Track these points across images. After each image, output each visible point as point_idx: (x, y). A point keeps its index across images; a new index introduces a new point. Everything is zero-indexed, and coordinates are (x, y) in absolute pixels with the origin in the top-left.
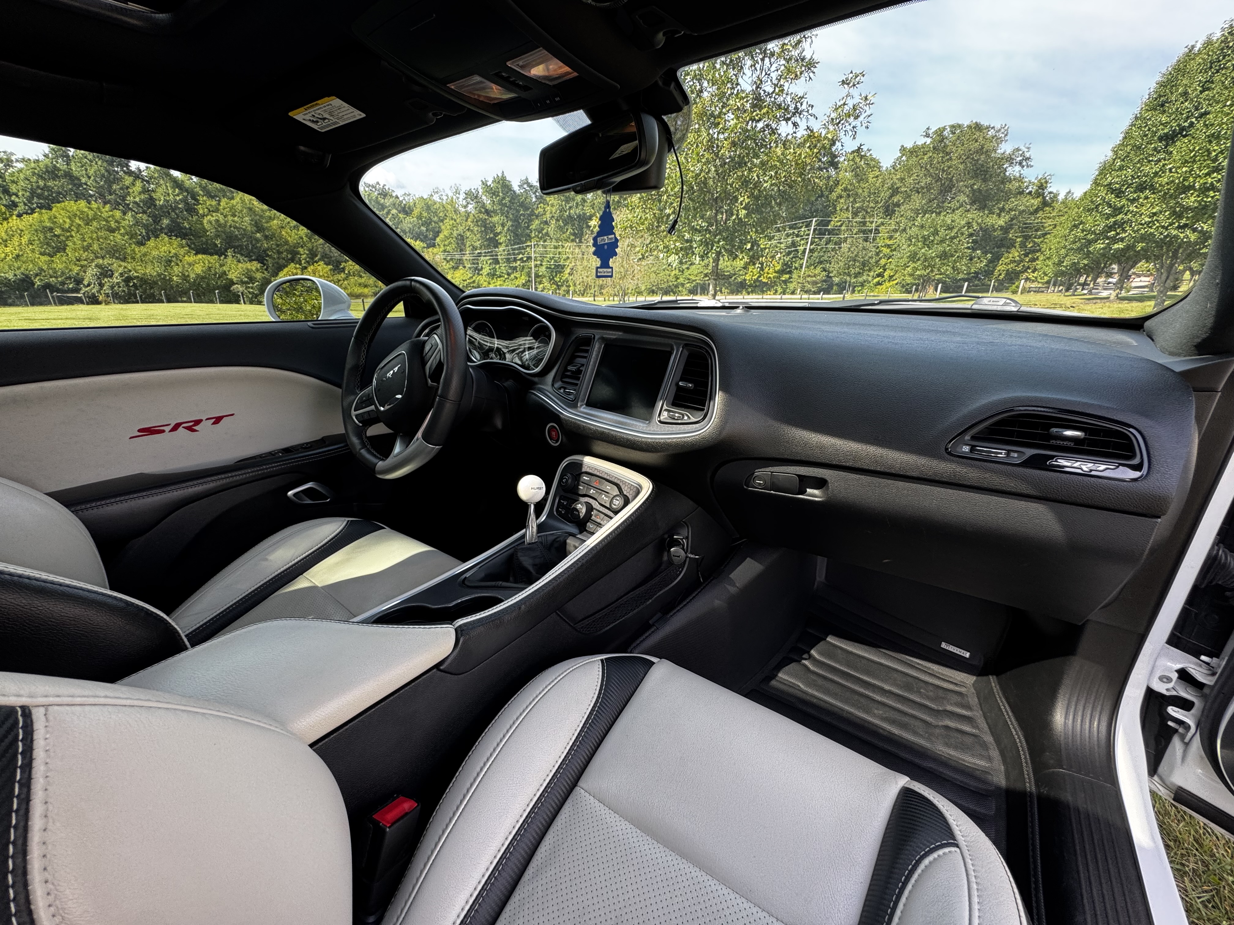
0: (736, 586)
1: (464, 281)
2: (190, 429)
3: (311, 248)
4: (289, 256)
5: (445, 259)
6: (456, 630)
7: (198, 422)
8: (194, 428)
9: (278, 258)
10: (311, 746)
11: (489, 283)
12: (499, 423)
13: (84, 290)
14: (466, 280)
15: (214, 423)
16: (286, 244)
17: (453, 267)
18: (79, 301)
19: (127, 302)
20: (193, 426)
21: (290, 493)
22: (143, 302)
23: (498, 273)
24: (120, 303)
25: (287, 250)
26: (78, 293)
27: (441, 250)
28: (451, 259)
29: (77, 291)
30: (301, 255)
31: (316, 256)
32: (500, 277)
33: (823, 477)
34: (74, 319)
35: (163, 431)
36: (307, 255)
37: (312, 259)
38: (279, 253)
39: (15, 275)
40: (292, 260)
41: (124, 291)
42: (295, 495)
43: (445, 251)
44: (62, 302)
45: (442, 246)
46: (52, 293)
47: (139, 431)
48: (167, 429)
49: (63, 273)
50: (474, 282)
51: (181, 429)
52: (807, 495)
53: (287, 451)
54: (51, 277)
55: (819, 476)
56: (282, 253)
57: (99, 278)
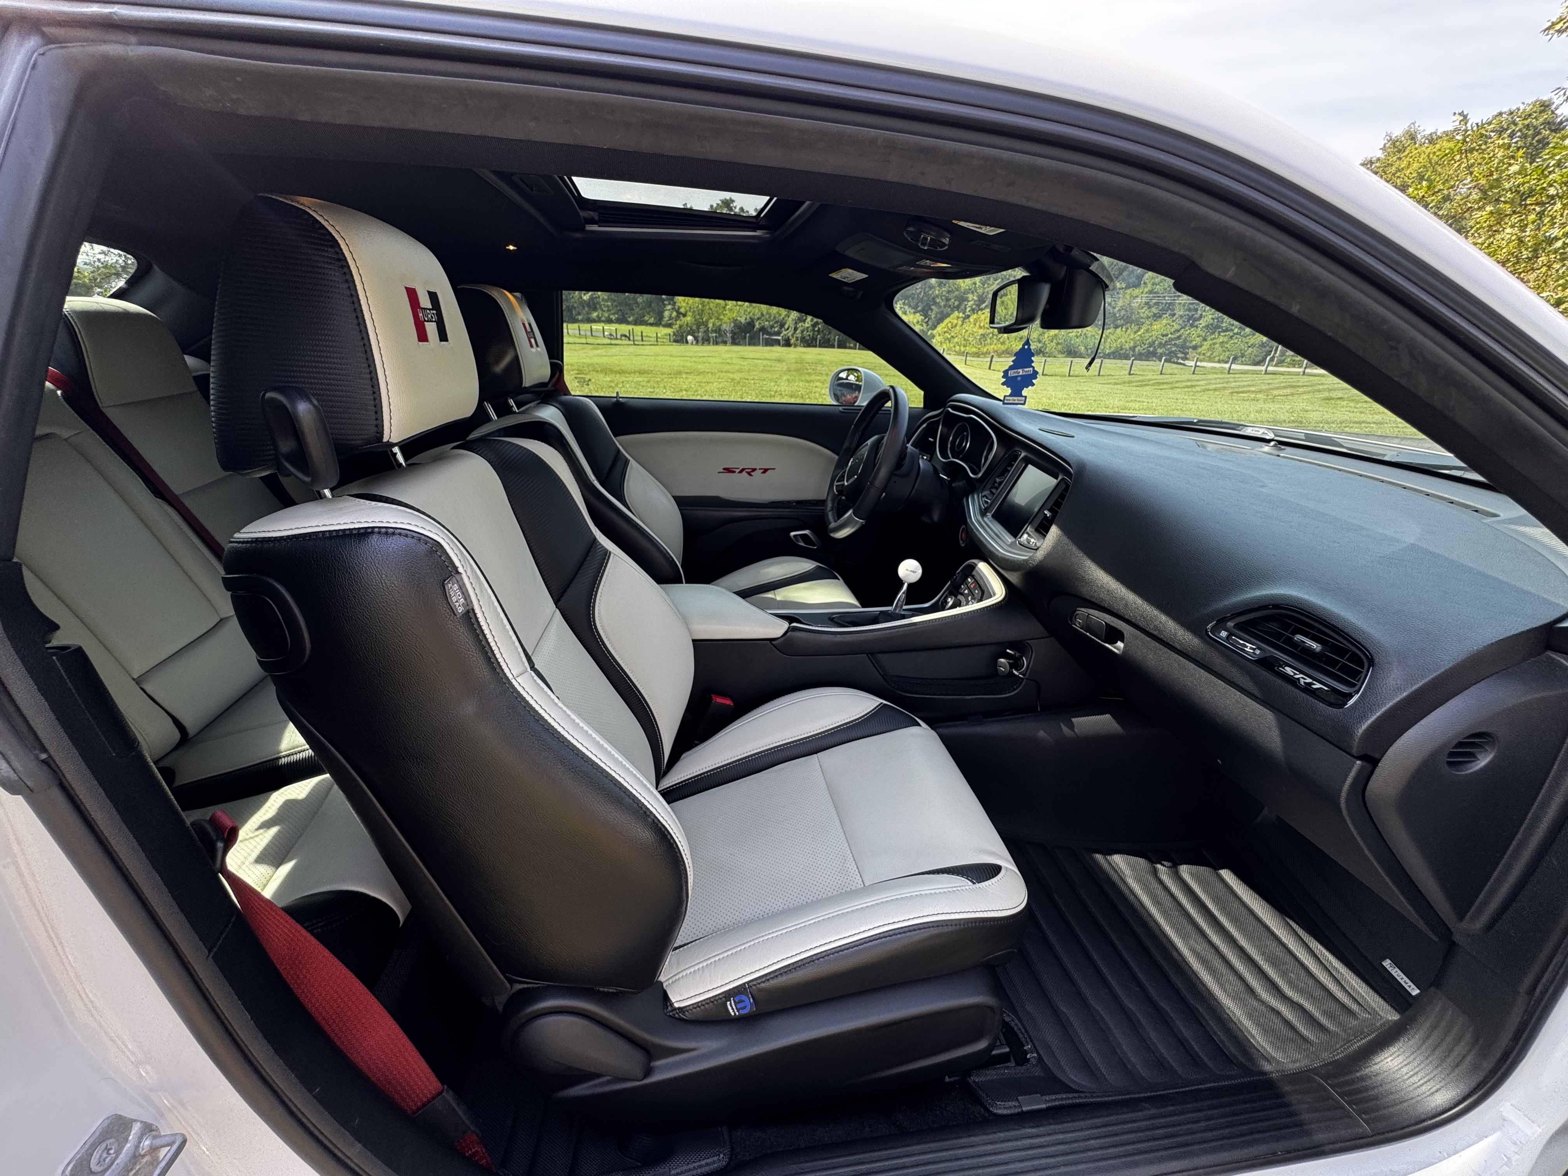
0: (1073, 731)
1: (1163, 335)
2: (749, 473)
3: (981, 294)
4: (956, 303)
5: (1147, 303)
6: (789, 628)
7: (754, 470)
8: (752, 473)
9: (945, 306)
10: (694, 641)
11: (1205, 340)
12: (936, 517)
13: (784, 333)
14: (1167, 335)
15: (763, 472)
16: (958, 290)
17: (1155, 315)
18: (777, 343)
19: (809, 346)
20: (751, 472)
21: (792, 534)
22: (820, 346)
23: (1224, 325)
24: (804, 346)
25: (956, 297)
26: (779, 336)
27: (1146, 290)
28: (1157, 304)
29: (778, 333)
30: (969, 301)
31: (984, 302)
32: (1227, 330)
33: (1123, 630)
34: (768, 360)
35: (734, 472)
36: (975, 301)
37: (978, 306)
38: (948, 300)
39: (746, 319)
40: (957, 308)
41: (809, 335)
42: (795, 536)
43: (1151, 292)
44: (770, 343)
45: (1149, 285)
46: (763, 335)
47: (724, 469)
48: (737, 471)
49: (775, 318)
50: (1179, 337)
51: (744, 472)
52: (1115, 648)
53: (800, 503)
54: (767, 321)
55: (1119, 627)
56: (950, 300)
57: (796, 323)
